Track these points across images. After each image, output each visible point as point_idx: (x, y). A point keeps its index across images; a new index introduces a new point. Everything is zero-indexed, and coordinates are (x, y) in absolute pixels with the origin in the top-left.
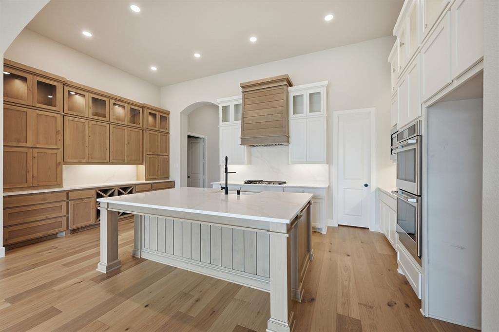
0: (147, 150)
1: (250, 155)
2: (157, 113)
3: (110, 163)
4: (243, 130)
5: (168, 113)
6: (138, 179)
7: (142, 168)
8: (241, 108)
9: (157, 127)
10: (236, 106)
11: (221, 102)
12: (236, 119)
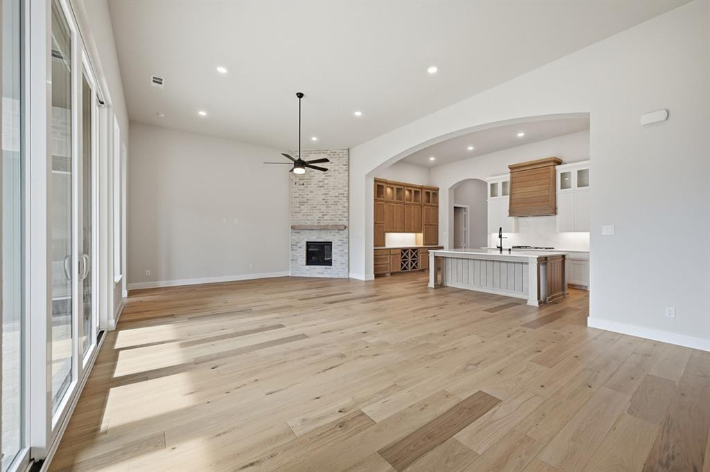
0: (424, 222)
1: (517, 224)
2: (430, 191)
3: (404, 232)
4: (511, 204)
5: (437, 190)
6: (416, 244)
7: (421, 236)
8: (509, 185)
9: (431, 201)
10: (504, 184)
11: (490, 181)
12: (504, 194)
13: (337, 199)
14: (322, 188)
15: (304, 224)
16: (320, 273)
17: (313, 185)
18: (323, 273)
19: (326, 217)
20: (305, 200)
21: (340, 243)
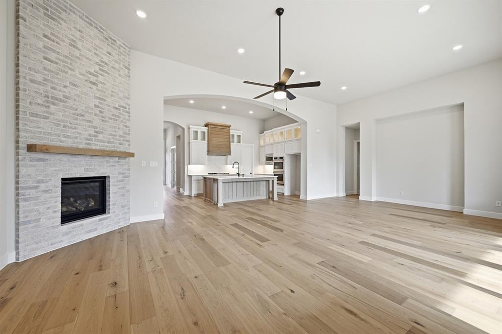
13: (116, 112)
14: (94, 87)
15: (58, 144)
16: (90, 231)
17: (77, 73)
18: (96, 230)
19: (100, 137)
20: (60, 95)
21: (120, 177)
